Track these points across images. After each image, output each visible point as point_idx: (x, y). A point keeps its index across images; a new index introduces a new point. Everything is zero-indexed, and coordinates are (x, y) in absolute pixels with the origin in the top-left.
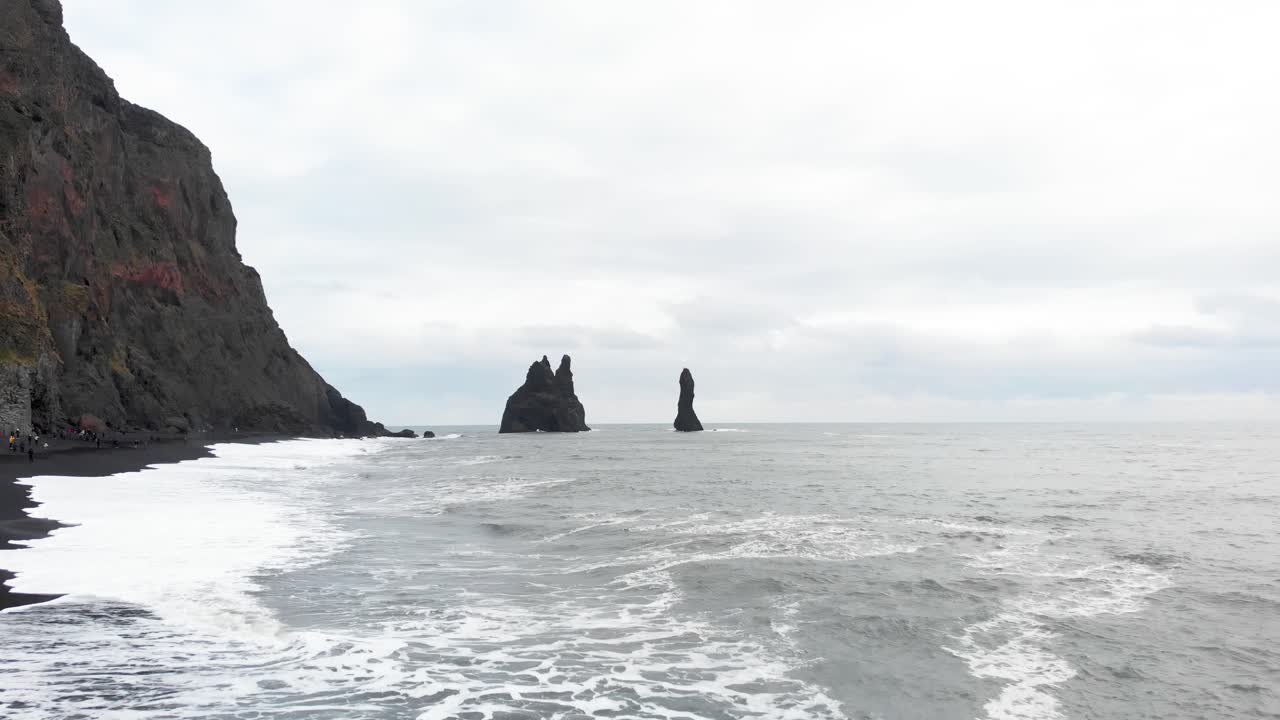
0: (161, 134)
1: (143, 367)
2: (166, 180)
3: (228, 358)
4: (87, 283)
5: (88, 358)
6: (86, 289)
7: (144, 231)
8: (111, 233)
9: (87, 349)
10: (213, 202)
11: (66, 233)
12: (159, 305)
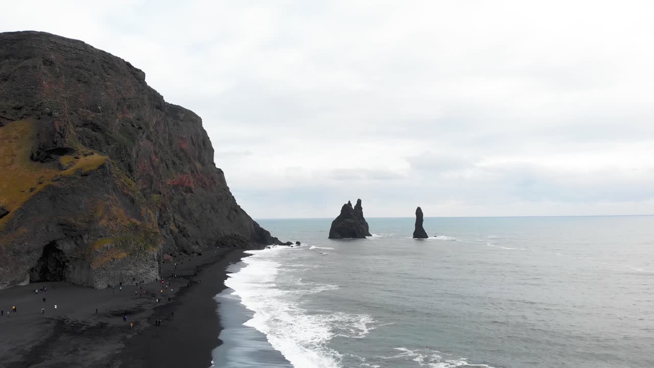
0: (182, 116)
1: (180, 224)
2: (184, 136)
3: (213, 214)
4: (160, 194)
5: (162, 227)
6: (160, 197)
7: (178, 162)
8: (165, 164)
9: (162, 223)
10: (204, 142)
11: (152, 173)
12: (184, 194)
